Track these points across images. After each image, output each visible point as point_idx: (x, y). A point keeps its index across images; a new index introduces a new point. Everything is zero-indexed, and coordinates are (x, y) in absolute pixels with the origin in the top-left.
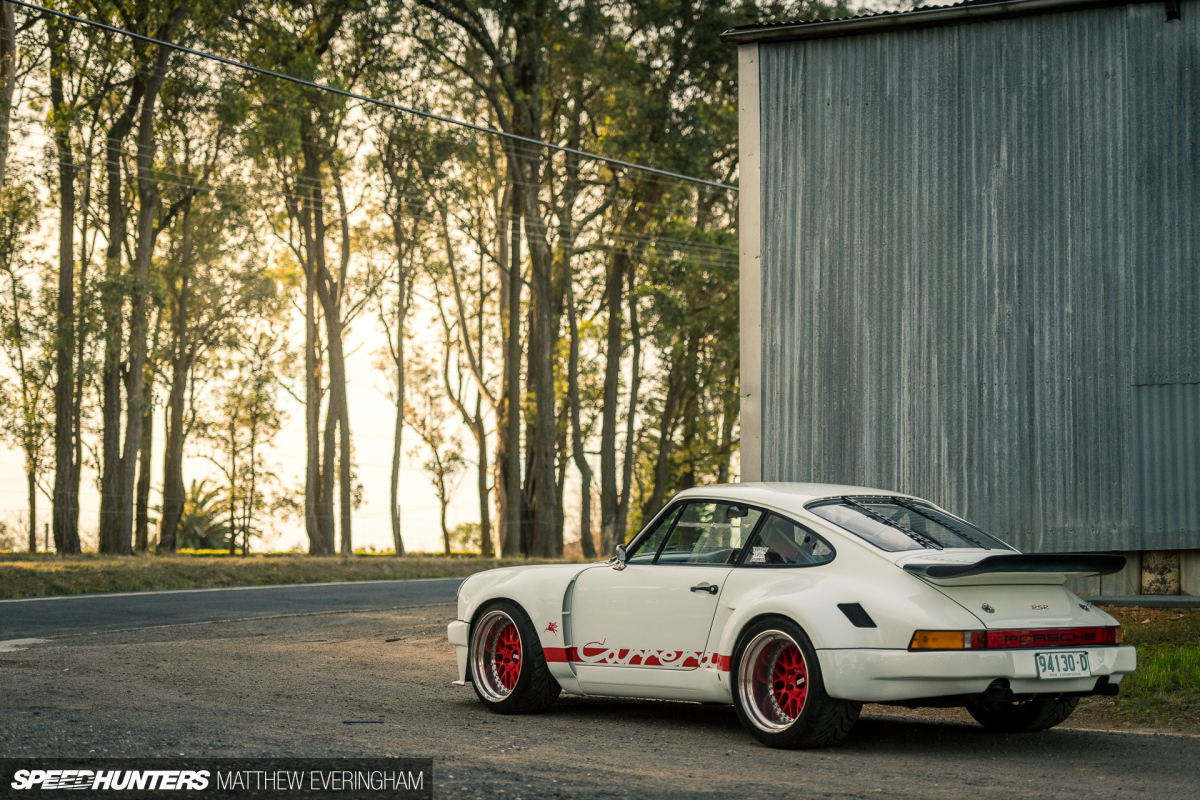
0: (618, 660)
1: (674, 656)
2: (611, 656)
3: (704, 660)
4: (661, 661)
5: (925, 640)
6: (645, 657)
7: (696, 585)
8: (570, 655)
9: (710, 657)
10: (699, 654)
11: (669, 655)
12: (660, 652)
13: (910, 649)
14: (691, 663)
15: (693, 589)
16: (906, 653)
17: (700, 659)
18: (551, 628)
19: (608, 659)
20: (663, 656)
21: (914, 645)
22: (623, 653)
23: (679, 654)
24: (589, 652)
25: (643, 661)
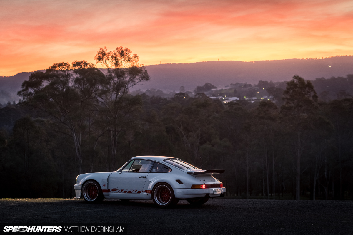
0: (121, 192)
1: (135, 191)
2: (119, 191)
3: (143, 191)
4: (132, 192)
5: (194, 187)
6: (128, 191)
7: (140, 176)
8: (108, 191)
9: (144, 191)
10: (141, 190)
11: (134, 191)
12: (131, 190)
13: (191, 188)
14: (139, 192)
15: (140, 177)
16: (190, 189)
17: (141, 191)
18: (104, 185)
19: (118, 192)
20: (132, 191)
21: (192, 188)
22: (122, 190)
23: (136, 190)
24: (113, 190)
25: (127, 192)
